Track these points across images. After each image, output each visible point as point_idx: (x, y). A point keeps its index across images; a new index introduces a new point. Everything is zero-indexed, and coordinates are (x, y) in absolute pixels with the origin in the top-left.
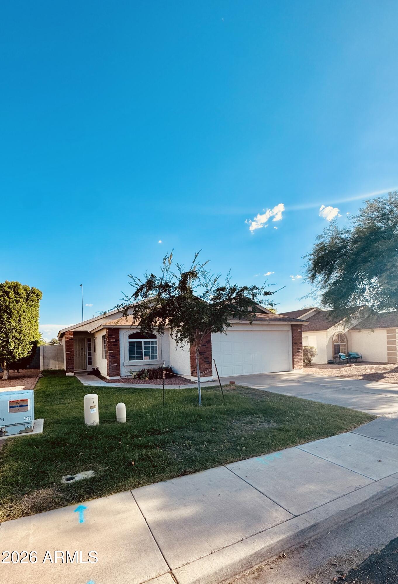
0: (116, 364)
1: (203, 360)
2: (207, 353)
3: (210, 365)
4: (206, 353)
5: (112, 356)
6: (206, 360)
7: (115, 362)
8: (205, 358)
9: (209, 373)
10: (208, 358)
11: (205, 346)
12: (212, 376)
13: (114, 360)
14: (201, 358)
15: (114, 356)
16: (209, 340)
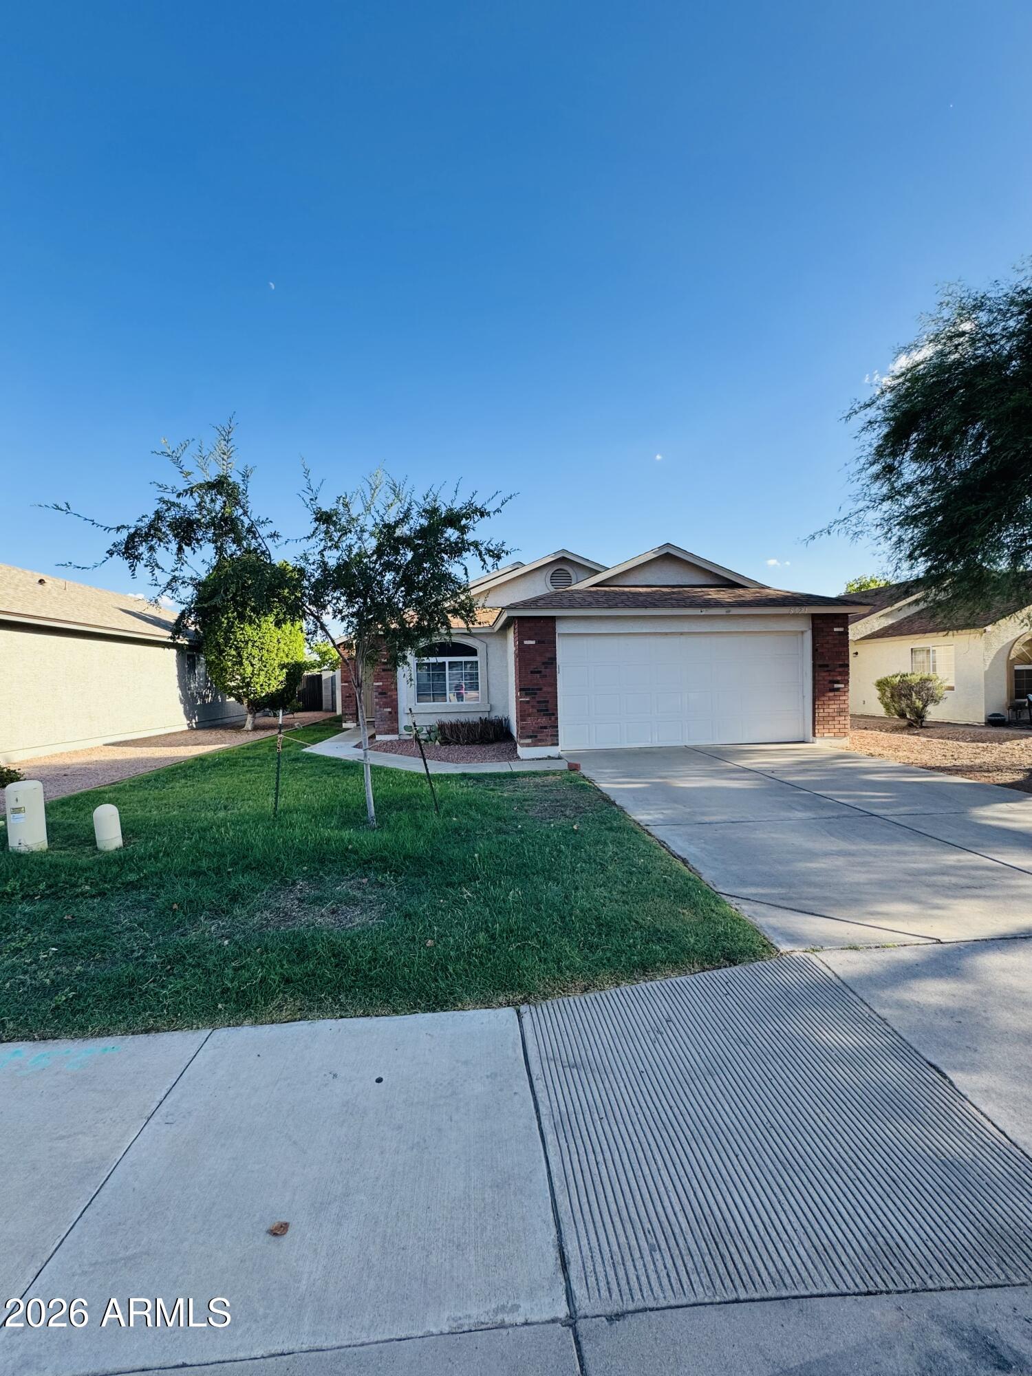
0: (389, 710)
1: (533, 707)
2: (545, 689)
3: (553, 718)
4: (540, 689)
5: (380, 694)
6: (543, 706)
7: (386, 705)
8: (538, 702)
9: (549, 738)
10: (548, 702)
11: (540, 672)
12: (557, 744)
13: (384, 700)
14: (528, 702)
15: (385, 694)
16: (549, 659)
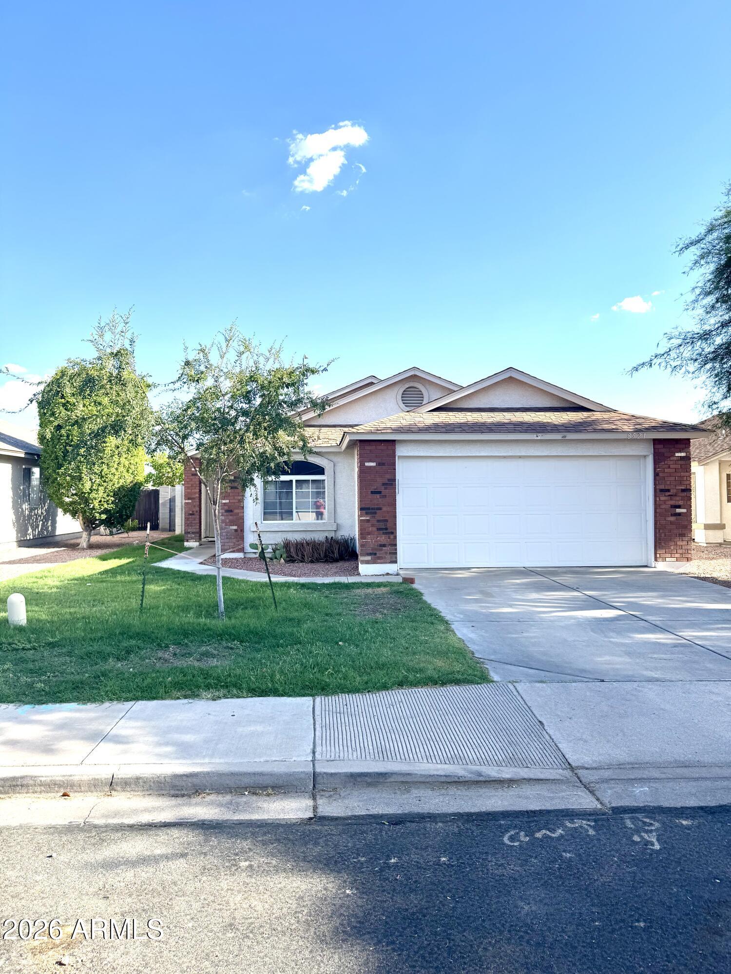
0: (235, 527)
1: (373, 525)
2: (384, 509)
4: (380, 509)
5: (227, 511)
6: (383, 525)
7: (232, 523)
8: (378, 521)
9: (388, 556)
10: (386, 521)
11: (380, 492)
12: (396, 562)
13: (231, 517)
14: (368, 521)
15: (231, 511)
16: (389, 480)
